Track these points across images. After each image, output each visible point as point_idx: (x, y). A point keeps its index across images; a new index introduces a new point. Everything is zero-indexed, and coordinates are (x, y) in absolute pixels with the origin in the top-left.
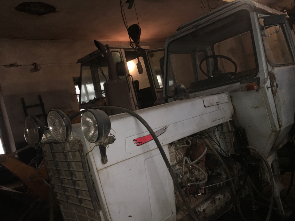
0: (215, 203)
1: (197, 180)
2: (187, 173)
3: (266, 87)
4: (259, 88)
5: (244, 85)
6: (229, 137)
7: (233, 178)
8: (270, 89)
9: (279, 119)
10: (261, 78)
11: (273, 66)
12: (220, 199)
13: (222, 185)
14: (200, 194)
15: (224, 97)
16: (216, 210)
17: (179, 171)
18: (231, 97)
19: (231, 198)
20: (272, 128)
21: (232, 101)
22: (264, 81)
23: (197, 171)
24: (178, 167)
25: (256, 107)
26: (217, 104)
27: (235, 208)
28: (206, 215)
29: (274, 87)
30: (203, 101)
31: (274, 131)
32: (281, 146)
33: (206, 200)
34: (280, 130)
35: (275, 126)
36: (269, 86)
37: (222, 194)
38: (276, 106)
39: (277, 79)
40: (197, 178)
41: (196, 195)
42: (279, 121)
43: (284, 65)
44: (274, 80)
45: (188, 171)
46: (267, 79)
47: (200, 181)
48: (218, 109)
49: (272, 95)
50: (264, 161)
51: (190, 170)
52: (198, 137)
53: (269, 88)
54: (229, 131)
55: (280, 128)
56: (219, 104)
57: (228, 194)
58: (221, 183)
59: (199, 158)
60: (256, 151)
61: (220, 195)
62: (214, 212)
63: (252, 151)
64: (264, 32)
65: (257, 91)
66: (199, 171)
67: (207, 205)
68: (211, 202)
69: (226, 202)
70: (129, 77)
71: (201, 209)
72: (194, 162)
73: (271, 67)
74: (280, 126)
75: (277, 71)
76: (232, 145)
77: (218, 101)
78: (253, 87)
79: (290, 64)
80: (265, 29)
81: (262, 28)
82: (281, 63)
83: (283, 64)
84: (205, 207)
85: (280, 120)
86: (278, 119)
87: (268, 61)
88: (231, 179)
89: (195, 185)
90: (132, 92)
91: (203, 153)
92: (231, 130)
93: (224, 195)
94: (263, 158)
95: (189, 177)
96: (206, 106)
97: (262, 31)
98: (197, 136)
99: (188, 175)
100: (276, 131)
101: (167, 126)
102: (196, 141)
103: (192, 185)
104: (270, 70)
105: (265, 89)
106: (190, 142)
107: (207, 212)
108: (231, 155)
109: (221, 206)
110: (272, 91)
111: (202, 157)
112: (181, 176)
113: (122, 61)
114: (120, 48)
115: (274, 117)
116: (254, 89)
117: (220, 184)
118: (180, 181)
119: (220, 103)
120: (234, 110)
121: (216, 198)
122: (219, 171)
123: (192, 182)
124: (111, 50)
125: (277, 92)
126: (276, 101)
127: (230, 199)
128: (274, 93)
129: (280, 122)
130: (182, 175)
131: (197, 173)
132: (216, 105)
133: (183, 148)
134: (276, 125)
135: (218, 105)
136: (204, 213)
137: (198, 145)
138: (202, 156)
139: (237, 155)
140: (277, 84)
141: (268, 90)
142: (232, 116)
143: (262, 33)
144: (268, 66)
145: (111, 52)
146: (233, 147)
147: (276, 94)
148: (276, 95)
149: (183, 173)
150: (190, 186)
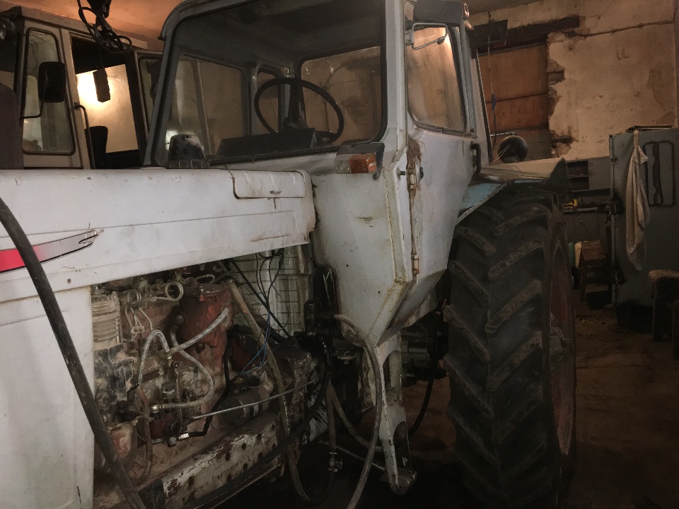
0: (228, 458)
1: (185, 395)
2: (158, 376)
3: (395, 169)
4: (380, 172)
5: (347, 157)
6: (298, 287)
7: (288, 392)
8: (404, 178)
9: (416, 254)
10: (388, 149)
11: (420, 126)
12: (244, 446)
13: (256, 409)
14: (186, 435)
15: (296, 183)
16: (229, 477)
17: (125, 369)
18: (314, 186)
19: (276, 443)
20: (396, 273)
21: (314, 195)
22: (395, 156)
23: (189, 370)
24: (122, 357)
25: (368, 219)
26: (273, 196)
27: (283, 468)
28: (195, 491)
29: (412, 175)
30: (233, 179)
31: (399, 282)
32: (413, 320)
33: (205, 451)
34: (414, 281)
35: (403, 270)
36: (403, 169)
37: (252, 434)
38: (414, 222)
39: (423, 158)
40: (185, 390)
41: (173, 440)
42: (413, 259)
43: (444, 131)
44: (416, 157)
45: (161, 370)
46: (402, 151)
47: (194, 399)
48: (273, 210)
49: (407, 193)
50: (369, 352)
51: (166, 369)
52: (210, 279)
53: (403, 173)
54: (298, 273)
55: (414, 275)
56: (278, 196)
57: (269, 434)
58: (256, 405)
59: (200, 336)
60: (353, 327)
61: (246, 436)
62: (221, 483)
63: (345, 327)
64: (411, 36)
65: (375, 177)
66: (196, 370)
67: (203, 465)
68: (218, 457)
69: (260, 455)
70: (76, 112)
71: (182, 478)
72: (184, 346)
73: (415, 127)
74: (415, 272)
75: (426, 139)
76: (302, 309)
77: (276, 190)
78: (366, 167)
79: (457, 132)
80: (413, 27)
81: (408, 26)
82: (438, 125)
83: (443, 128)
84: (194, 472)
85: (416, 257)
86: (413, 253)
87: (410, 109)
88: (282, 394)
89: (174, 410)
90: (80, 153)
91: (213, 321)
92: (302, 271)
93: (259, 437)
94: (366, 346)
95: (160, 387)
96: (238, 195)
97: (406, 32)
98: (208, 276)
99: (159, 382)
100: (404, 282)
101: (98, 230)
102: (198, 290)
103: (167, 411)
104: (411, 132)
105: (392, 176)
106: (181, 289)
107: (198, 483)
108: (295, 333)
109: (245, 466)
110: (409, 184)
111: (210, 334)
112: (129, 385)
113: (60, 62)
114: (59, 27)
115: (403, 247)
116: (367, 172)
117: (251, 408)
118: (121, 397)
119: (281, 195)
120: (318, 220)
121: (235, 443)
122: (255, 374)
123: (166, 402)
124: (28, 24)
125: (420, 189)
126: (414, 210)
127: (274, 445)
128: (412, 190)
129: (416, 262)
130: (134, 381)
131: (188, 376)
132: (269, 198)
133: (159, 304)
134: (405, 267)
135: (275, 198)
136: (189, 488)
137: (201, 300)
138: (208, 331)
139: (311, 333)
140: (421, 169)
141: (399, 178)
142: (310, 235)
143: (407, 37)
144: (408, 123)
145: (29, 30)
146: (302, 314)
147: (417, 192)
148: (417, 195)
149: (141, 377)
150: (158, 414)
